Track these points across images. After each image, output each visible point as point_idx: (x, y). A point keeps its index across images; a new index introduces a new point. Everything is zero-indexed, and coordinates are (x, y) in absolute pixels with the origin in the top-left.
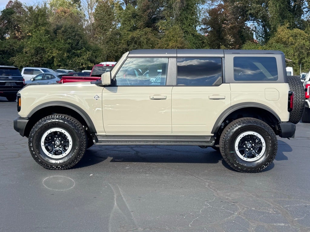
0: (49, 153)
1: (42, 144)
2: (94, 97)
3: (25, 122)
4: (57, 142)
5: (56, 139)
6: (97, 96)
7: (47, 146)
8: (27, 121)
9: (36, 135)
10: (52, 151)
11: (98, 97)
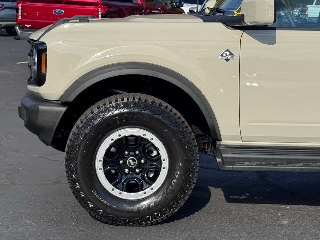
0: (113, 187)
1: (99, 165)
2: (222, 55)
3: (58, 113)
4: (131, 161)
5: (129, 154)
6: (228, 53)
7: (109, 171)
8: (64, 109)
9: (83, 143)
10: (119, 182)
11: (231, 54)
